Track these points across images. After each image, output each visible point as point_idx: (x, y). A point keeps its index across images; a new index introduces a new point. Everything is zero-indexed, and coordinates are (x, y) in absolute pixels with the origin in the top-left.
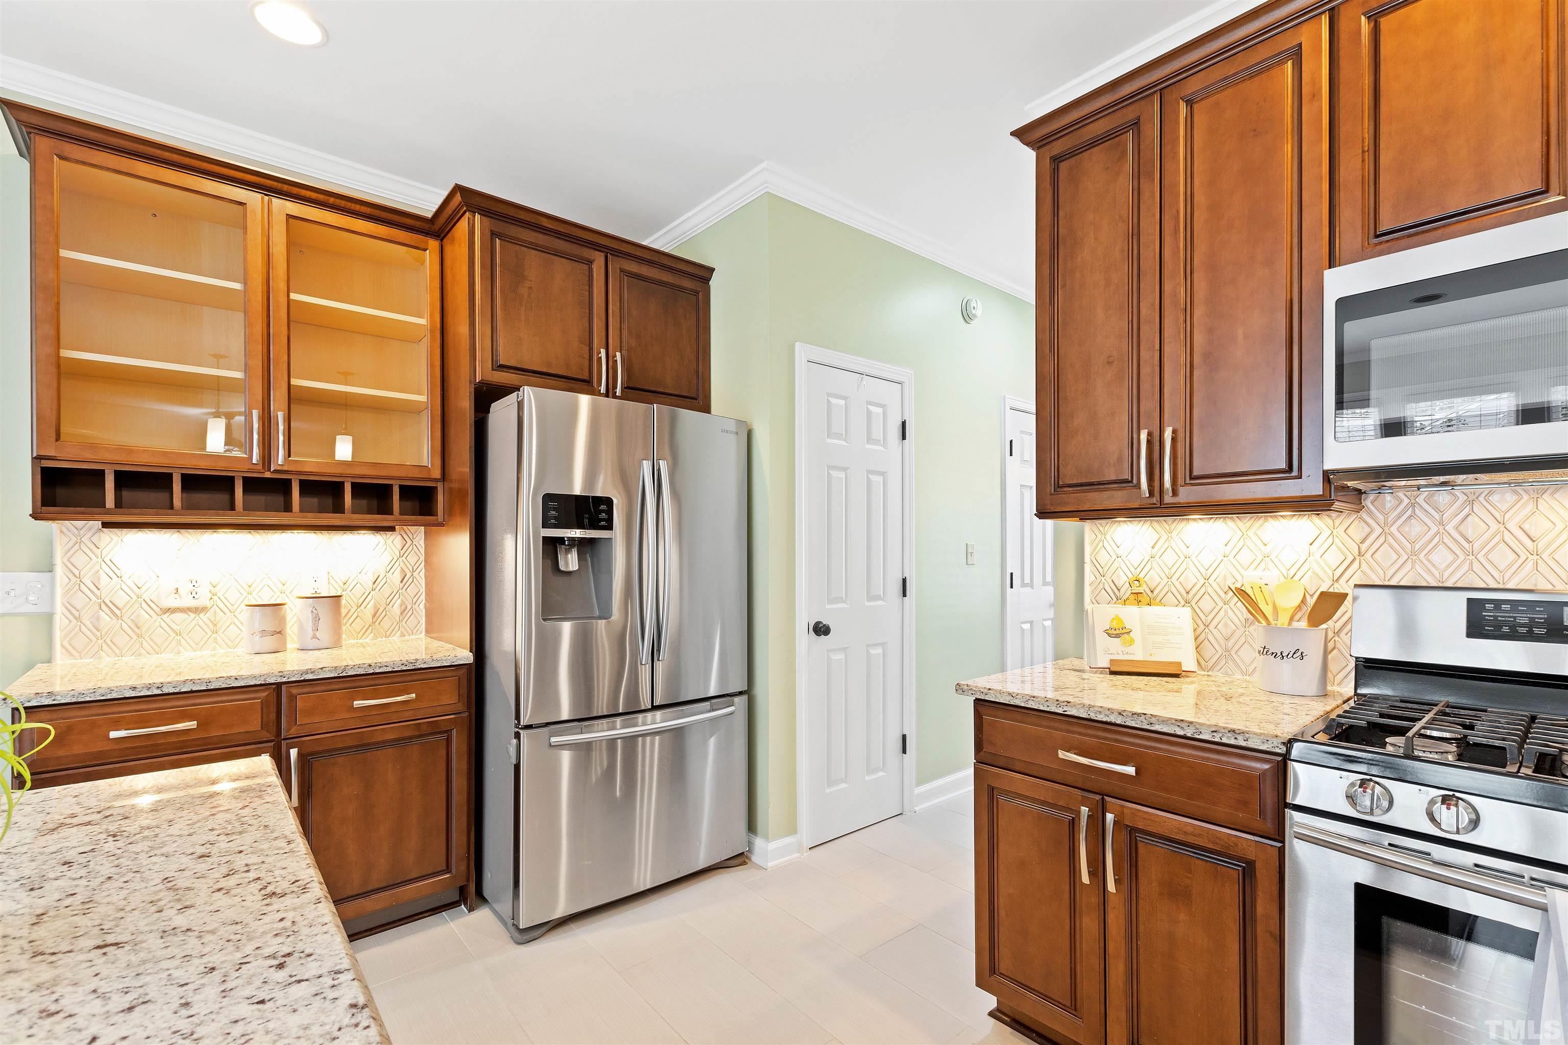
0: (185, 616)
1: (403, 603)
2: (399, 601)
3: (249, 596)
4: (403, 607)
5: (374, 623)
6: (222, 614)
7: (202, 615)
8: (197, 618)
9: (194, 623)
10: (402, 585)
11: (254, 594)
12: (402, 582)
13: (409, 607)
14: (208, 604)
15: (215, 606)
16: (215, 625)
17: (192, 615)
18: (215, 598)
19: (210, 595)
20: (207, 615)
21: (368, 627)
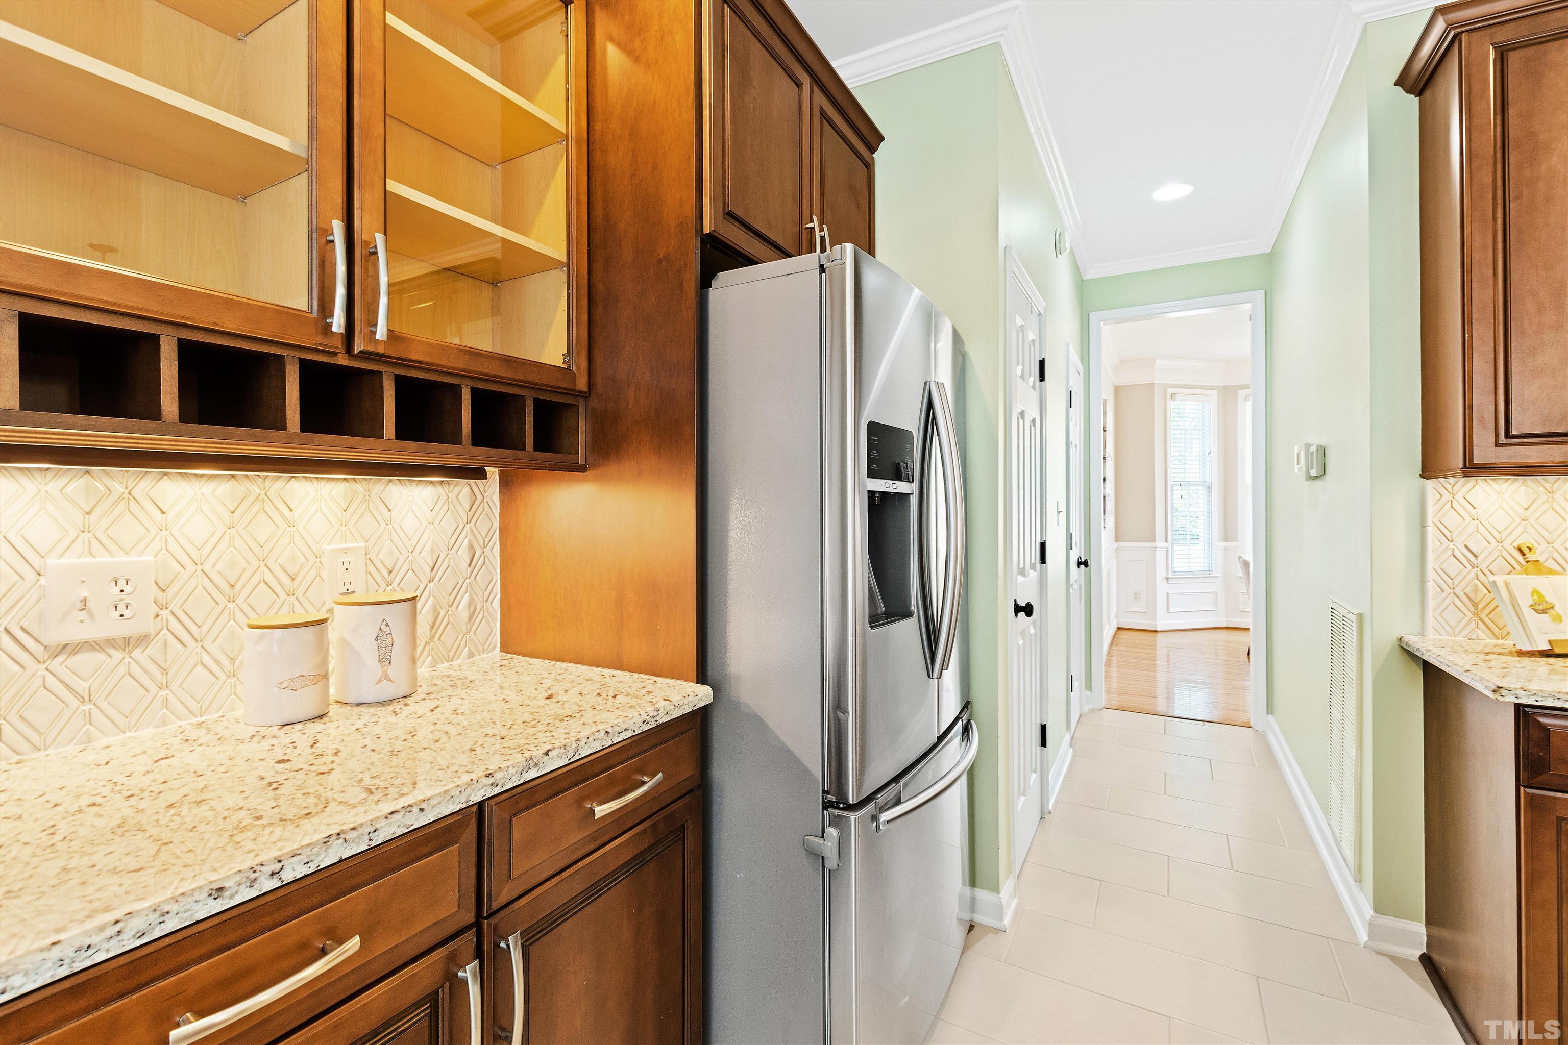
0: (102, 657)
1: (471, 603)
2: (466, 597)
3: (230, 605)
4: (472, 608)
5: (432, 638)
6: (179, 646)
7: (136, 653)
8: (127, 660)
9: (122, 670)
10: (469, 570)
11: (240, 600)
12: (470, 565)
13: (479, 607)
14: (151, 627)
15: (165, 631)
16: (165, 671)
17: (117, 655)
18: (165, 613)
19: (154, 609)
20: (150, 650)
21: (425, 647)
